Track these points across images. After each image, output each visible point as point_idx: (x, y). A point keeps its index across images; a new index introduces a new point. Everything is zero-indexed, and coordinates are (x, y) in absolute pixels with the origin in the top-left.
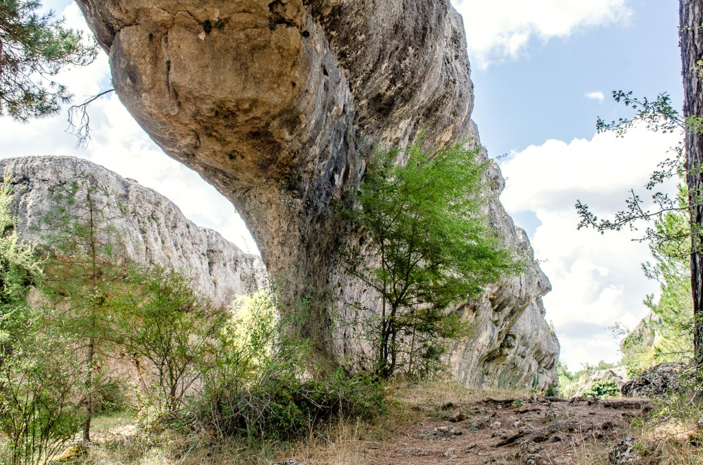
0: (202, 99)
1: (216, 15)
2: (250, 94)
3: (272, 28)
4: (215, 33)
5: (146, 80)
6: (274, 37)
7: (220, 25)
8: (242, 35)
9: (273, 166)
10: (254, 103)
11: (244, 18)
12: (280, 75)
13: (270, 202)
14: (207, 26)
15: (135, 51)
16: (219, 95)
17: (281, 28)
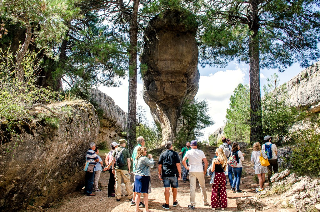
0: (170, 94)
1: (173, 80)
2: (178, 94)
3: (182, 83)
4: (172, 83)
5: (159, 90)
6: (182, 84)
7: (173, 82)
8: (177, 84)
9: (175, 105)
10: (178, 95)
11: (178, 81)
12: (183, 91)
13: (173, 111)
14: (171, 82)
15: (158, 85)
16: (173, 94)
17: (183, 83)
